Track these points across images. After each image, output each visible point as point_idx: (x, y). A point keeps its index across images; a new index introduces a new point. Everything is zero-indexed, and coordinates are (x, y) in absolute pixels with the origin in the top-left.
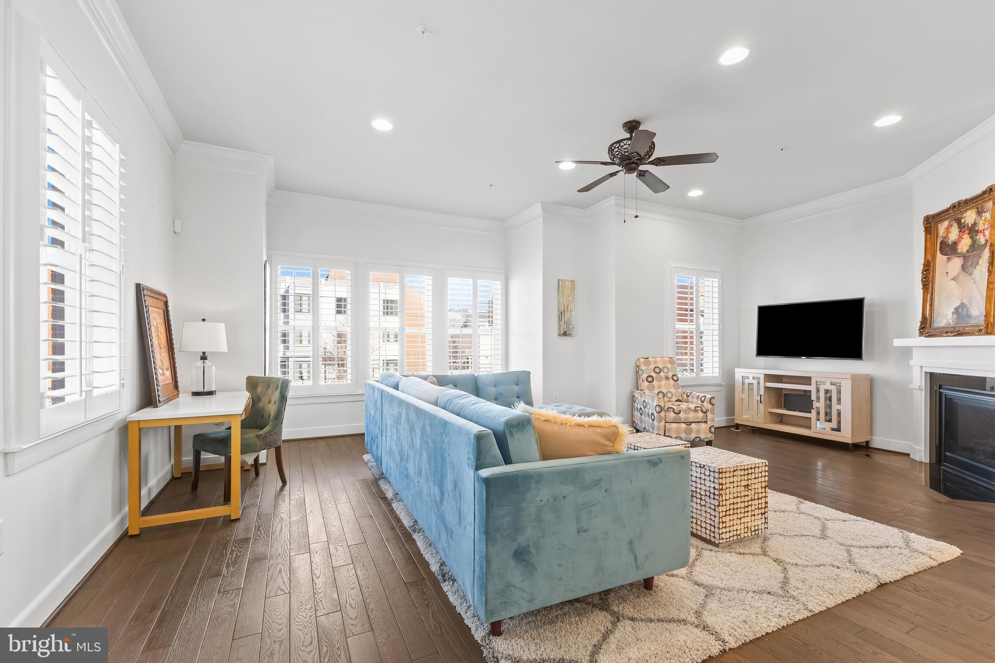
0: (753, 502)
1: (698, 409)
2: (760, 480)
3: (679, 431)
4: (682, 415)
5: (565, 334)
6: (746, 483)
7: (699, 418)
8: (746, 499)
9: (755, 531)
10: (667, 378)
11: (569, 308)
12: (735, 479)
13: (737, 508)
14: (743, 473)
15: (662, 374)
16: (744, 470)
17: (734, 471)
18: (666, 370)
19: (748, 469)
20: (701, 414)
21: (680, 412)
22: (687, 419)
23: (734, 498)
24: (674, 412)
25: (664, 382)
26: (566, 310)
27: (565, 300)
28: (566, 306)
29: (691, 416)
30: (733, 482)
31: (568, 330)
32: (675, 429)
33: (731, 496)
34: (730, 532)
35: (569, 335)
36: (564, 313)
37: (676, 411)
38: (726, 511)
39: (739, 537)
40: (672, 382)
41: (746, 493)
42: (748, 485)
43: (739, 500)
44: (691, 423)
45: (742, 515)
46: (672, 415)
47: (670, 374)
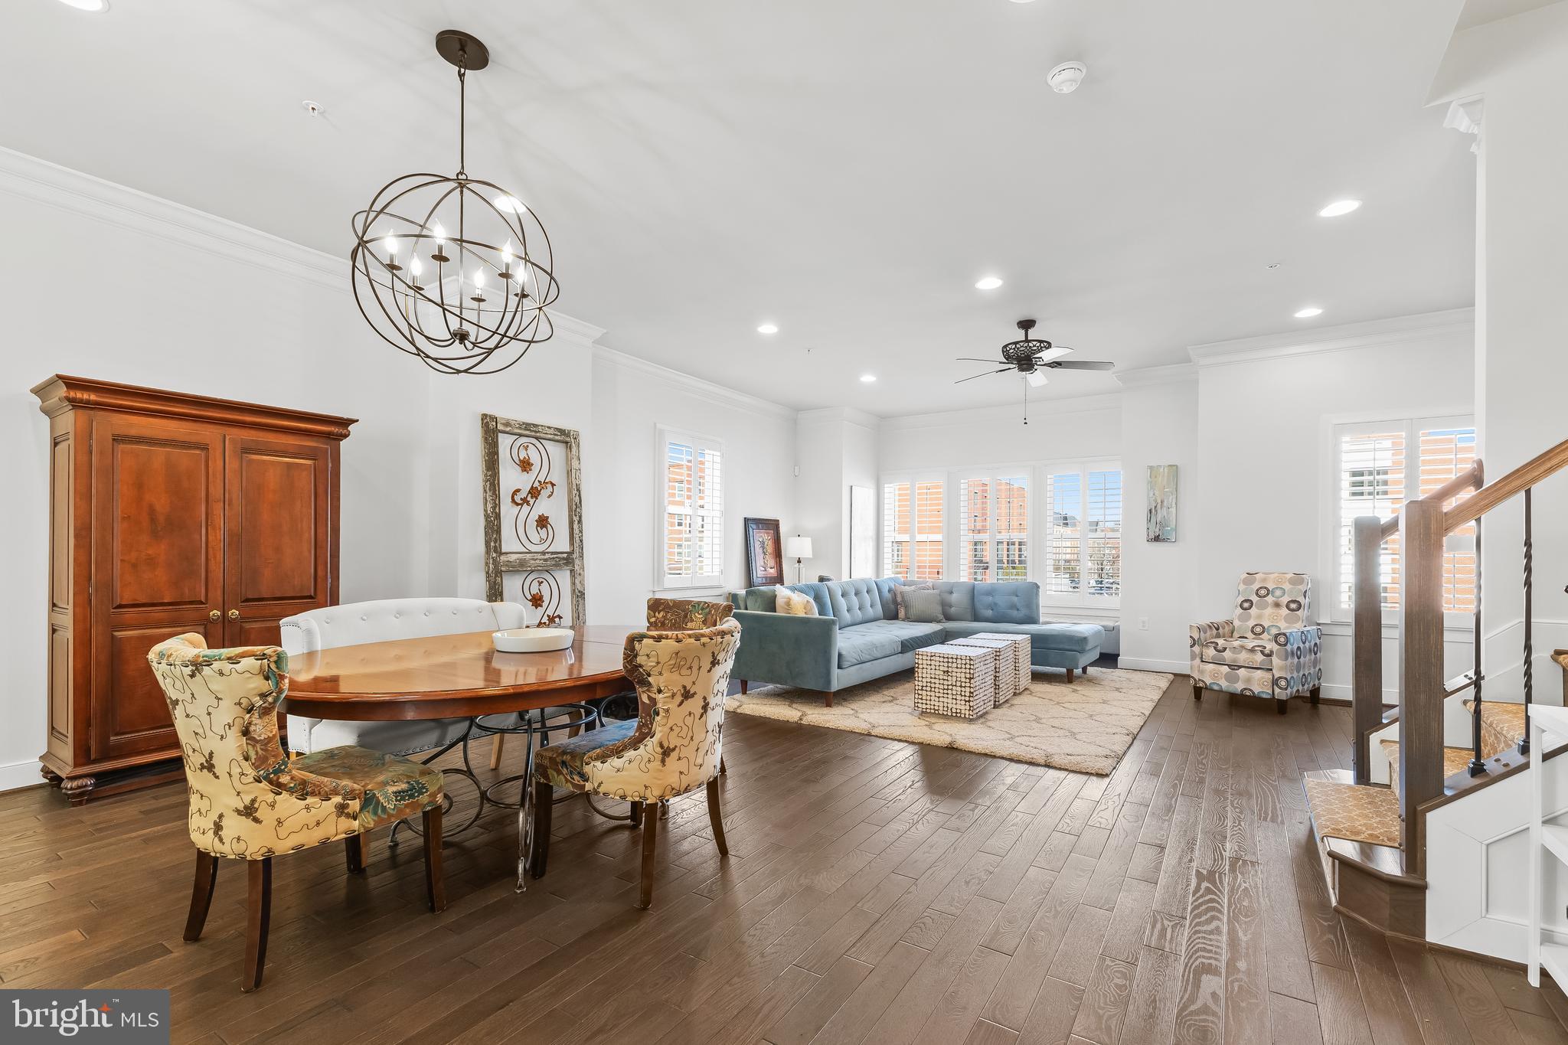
0: (954, 688)
1: (1256, 648)
2: (964, 671)
3: (1216, 675)
4: (1227, 654)
5: (1157, 539)
6: (946, 669)
7: (1257, 662)
8: (946, 683)
9: (956, 713)
10: (1277, 605)
11: (1165, 504)
12: (933, 663)
13: (935, 688)
14: (941, 659)
15: (1270, 599)
16: (944, 658)
17: (932, 656)
18: (1278, 593)
19: (948, 658)
20: (1259, 657)
21: (1225, 649)
22: (1235, 661)
23: (931, 678)
24: (1215, 648)
25: (1269, 610)
26: (1159, 506)
27: (1157, 493)
28: (1159, 501)
29: (1243, 657)
30: (930, 665)
31: (1163, 534)
32: (1210, 672)
33: (929, 676)
34: (926, 704)
35: (1164, 540)
36: (1156, 511)
37: (1220, 647)
38: (923, 686)
39: (937, 712)
40: (1284, 611)
41: (945, 678)
42: (948, 671)
43: (937, 681)
44: (1240, 667)
45: (941, 695)
46: (1210, 652)
47: (1285, 600)
